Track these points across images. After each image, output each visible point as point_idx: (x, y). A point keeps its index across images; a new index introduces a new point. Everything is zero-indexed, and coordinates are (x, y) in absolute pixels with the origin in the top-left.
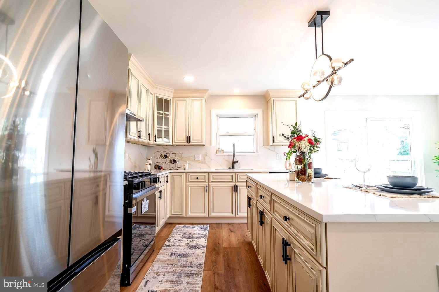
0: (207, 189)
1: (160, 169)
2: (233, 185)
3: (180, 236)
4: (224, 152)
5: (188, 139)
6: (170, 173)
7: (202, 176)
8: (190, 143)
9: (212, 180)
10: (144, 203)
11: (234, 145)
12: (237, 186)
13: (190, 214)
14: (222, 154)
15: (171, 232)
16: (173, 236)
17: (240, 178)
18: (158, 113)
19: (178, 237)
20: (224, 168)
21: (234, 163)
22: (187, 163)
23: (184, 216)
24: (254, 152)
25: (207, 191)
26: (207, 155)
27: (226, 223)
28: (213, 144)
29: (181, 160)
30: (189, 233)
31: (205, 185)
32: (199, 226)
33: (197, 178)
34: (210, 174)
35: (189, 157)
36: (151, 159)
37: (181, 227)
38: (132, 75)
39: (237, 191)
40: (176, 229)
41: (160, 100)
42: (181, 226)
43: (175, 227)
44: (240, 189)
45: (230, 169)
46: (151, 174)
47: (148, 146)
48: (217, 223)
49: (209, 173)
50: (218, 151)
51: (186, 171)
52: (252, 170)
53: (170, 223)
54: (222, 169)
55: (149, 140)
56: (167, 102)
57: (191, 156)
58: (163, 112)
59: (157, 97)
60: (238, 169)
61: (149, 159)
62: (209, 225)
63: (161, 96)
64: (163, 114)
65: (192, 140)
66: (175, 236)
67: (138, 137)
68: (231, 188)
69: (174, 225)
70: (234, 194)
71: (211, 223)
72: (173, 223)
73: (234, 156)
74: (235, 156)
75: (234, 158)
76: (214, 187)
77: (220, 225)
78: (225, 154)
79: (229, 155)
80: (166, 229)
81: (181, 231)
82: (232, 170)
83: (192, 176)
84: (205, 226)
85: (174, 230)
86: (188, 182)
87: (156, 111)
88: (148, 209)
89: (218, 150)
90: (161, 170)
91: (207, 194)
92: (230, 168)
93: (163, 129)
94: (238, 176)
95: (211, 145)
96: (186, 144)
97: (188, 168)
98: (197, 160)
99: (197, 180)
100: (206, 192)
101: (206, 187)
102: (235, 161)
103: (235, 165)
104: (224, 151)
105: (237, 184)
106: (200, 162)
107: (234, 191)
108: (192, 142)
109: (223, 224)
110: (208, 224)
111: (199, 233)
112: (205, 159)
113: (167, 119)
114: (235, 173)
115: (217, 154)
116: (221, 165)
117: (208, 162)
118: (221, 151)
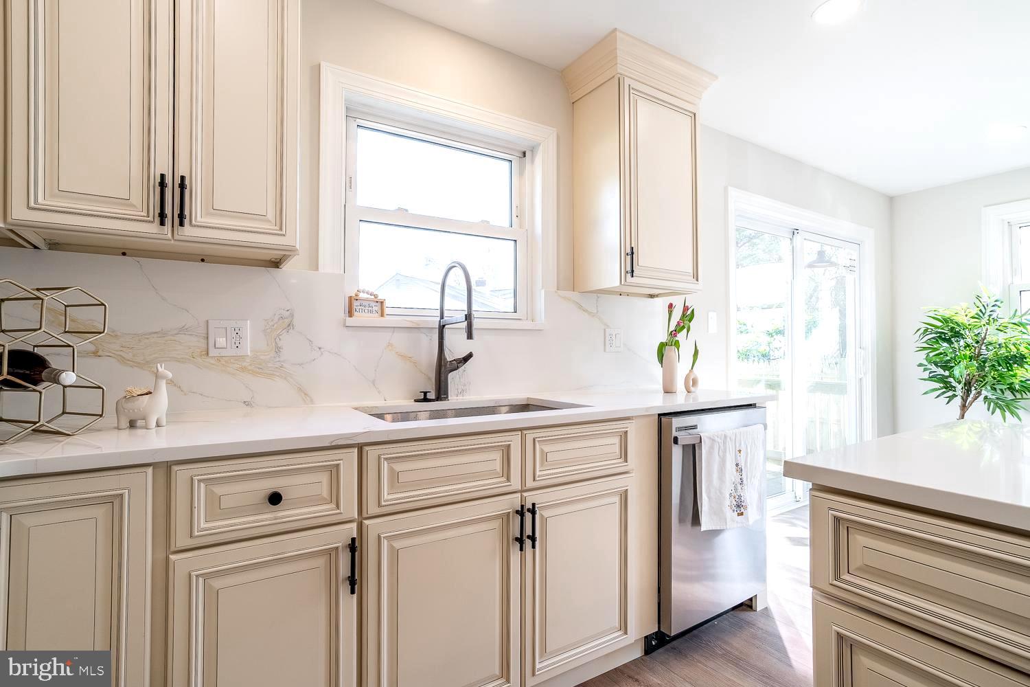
2: (515, 501)
4: (387, 311)
5: (172, 197)
7: (314, 479)
8: (188, 231)
9: (388, 496)
14: (375, 320)
21: (443, 368)
22: (157, 376)
24: (516, 316)
25: (351, 579)
26: (290, 325)
28: (330, 258)
29: (96, 354)
31: (338, 537)
33: (275, 499)
34: (372, 453)
35: (162, 334)
45: (426, 399)
49: (360, 447)
50: (355, 304)
57: (183, 330)
65: (197, 212)
75: (445, 341)
76: (400, 544)
78: (387, 321)
79: (416, 329)
83: (221, 489)
86: (181, 541)
89: (355, 298)
92: (425, 393)
95: (317, 269)
98: (224, 353)
99: (270, 517)
100: (344, 587)
102: (450, 357)
103: (453, 379)
104: (387, 304)
106: (243, 369)
108: (202, 225)
112: (278, 350)
114: (521, 430)
115: (350, 321)
116: (374, 382)
117: (300, 365)
118: (373, 304)
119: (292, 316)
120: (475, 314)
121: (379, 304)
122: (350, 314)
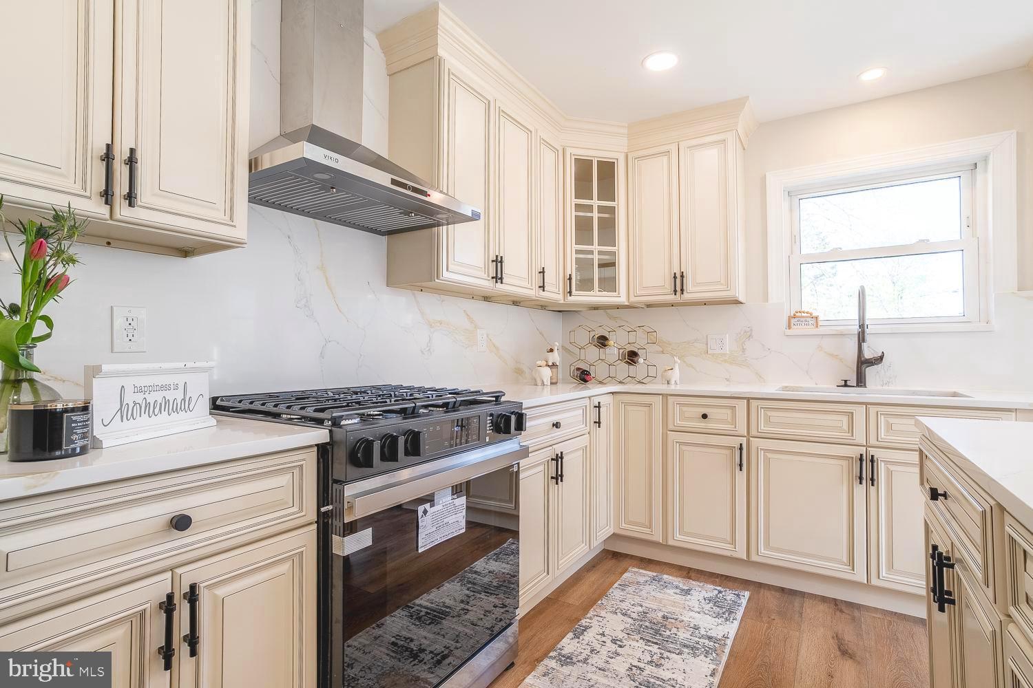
0: (741, 458)
1: (586, 381)
2: (855, 452)
3: (626, 619)
4: (820, 323)
5: (679, 282)
6: (613, 393)
7: (724, 411)
8: (686, 296)
9: (762, 427)
10: (431, 510)
11: (862, 295)
12: (872, 461)
13: (678, 537)
14: (811, 330)
15: (602, 593)
16: (603, 613)
17: (889, 427)
18: (578, 207)
19: (615, 625)
20: (823, 384)
21: (863, 364)
22: (675, 362)
23: (658, 538)
24: (964, 319)
25: (741, 465)
26: (751, 336)
27: (824, 599)
28: (777, 292)
29: (663, 352)
30: (660, 614)
31: (735, 442)
32: (710, 590)
33: (705, 416)
34: (754, 403)
36: (556, 348)
37: (642, 579)
38: (451, 76)
39: (872, 480)
40: (623, 587)
41: (583, 167)
42: (647, 574)
43: (626, 575)
44: (890, 474)
45: (846, 385)
46: (503, 399)
47: (564, 312)
48: (782, 590)
49: (748, 399)
50: (793, 321)
51: (673, 388)
52: (955, 395)
53: (616, 555)
54: (811, 385)
55: (544, 290)
56: (608, 169)
57: (696, 340)
58: (595, 202)
59: (573, 158)
60: (885, 388)
61: (551, 350)
62: (747, 594)
63: (585, 154)
64: (595, 209)
65: (689, 286)
66: (610, 616)
67: (493, 278)
68: (845, 463)
69: (624, 564)
70: (860, 490)
71: (760, 585)
72: (626, 556)
73: (861, 338)
74: (867, 337)
75: (865, 345)
76: (769, 455)
77: (797, 602)
78: (821, 330)
79: (842, 335)
80: (593, 577)
81: (637, 600)
82: (853, 394)
83: (685, 409)
84: (730, 596)
85: (616, 585)
86: (671, 427)
87: (571, 200)
88: (464, 531)
89: (794, 317)
90: (588, 384)
91: (741, 477)
92: (846, 381)
93: (596, 257)
94: (882, 419)
95: (767, 300)
96: (671, 298)
97: (678, 382)
98: (715, 352)
99: (702, 424)
100: (738, 468)
101: (738, 453)
102: (868, 355)
103: (870, 372)
104: (821, 318)
105: (872, 451)
106: (725, 361)
107: (861, 478)
108: (693, 291)
109: (808, 603)
110: (745, 584)
111: (701, 624)
112: (744, 350)
113: (608, 226)
114: (866, 404)
115: (789, 332)
116: (807, 372)
117: (757, 359)
118: (809, 319)
119: (751, 330)
120: (867, 322)
121: (814, 320)
122: (789, 327)
